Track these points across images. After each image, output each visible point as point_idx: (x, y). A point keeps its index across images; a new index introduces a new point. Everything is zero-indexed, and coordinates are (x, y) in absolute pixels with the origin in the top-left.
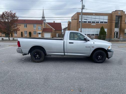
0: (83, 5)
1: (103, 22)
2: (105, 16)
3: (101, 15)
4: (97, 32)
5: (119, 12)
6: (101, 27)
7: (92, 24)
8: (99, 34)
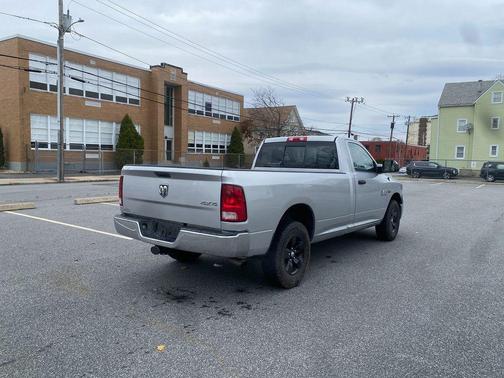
0: (65, 12)
1: (124, 100)
2: (131, 76)
3: (118, 72)
4: (107, 136)
5: (174, 72)
6: (121, 120)
7: (87, 103)
8: (113, 143)
